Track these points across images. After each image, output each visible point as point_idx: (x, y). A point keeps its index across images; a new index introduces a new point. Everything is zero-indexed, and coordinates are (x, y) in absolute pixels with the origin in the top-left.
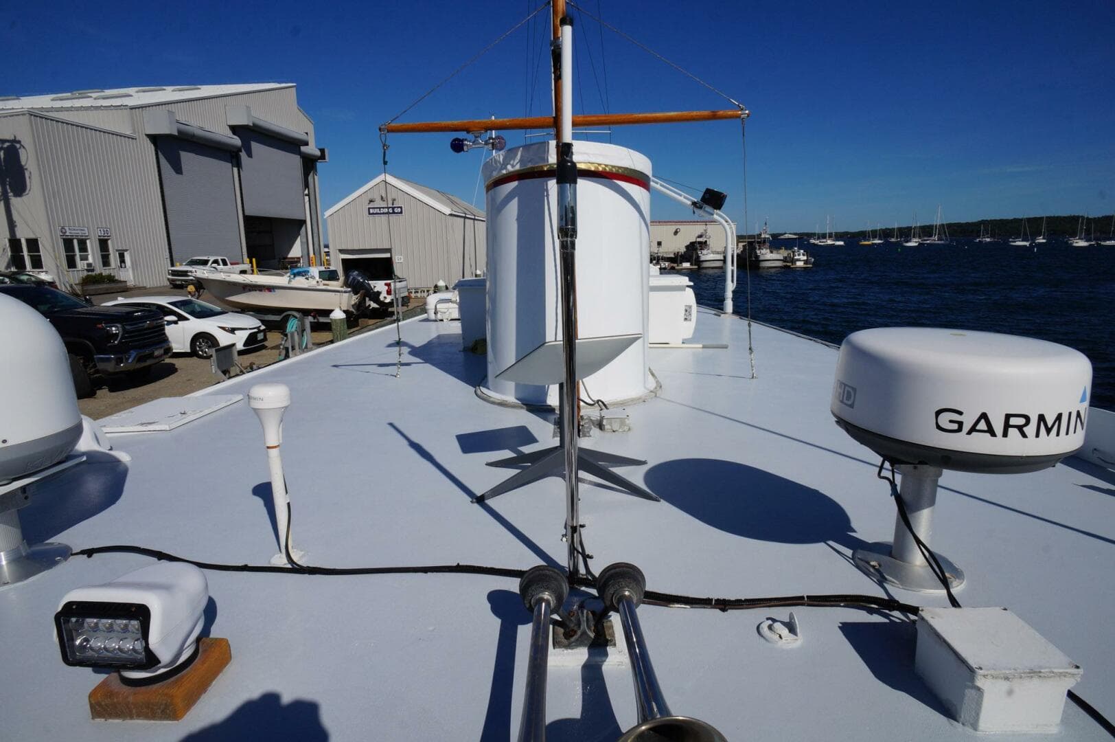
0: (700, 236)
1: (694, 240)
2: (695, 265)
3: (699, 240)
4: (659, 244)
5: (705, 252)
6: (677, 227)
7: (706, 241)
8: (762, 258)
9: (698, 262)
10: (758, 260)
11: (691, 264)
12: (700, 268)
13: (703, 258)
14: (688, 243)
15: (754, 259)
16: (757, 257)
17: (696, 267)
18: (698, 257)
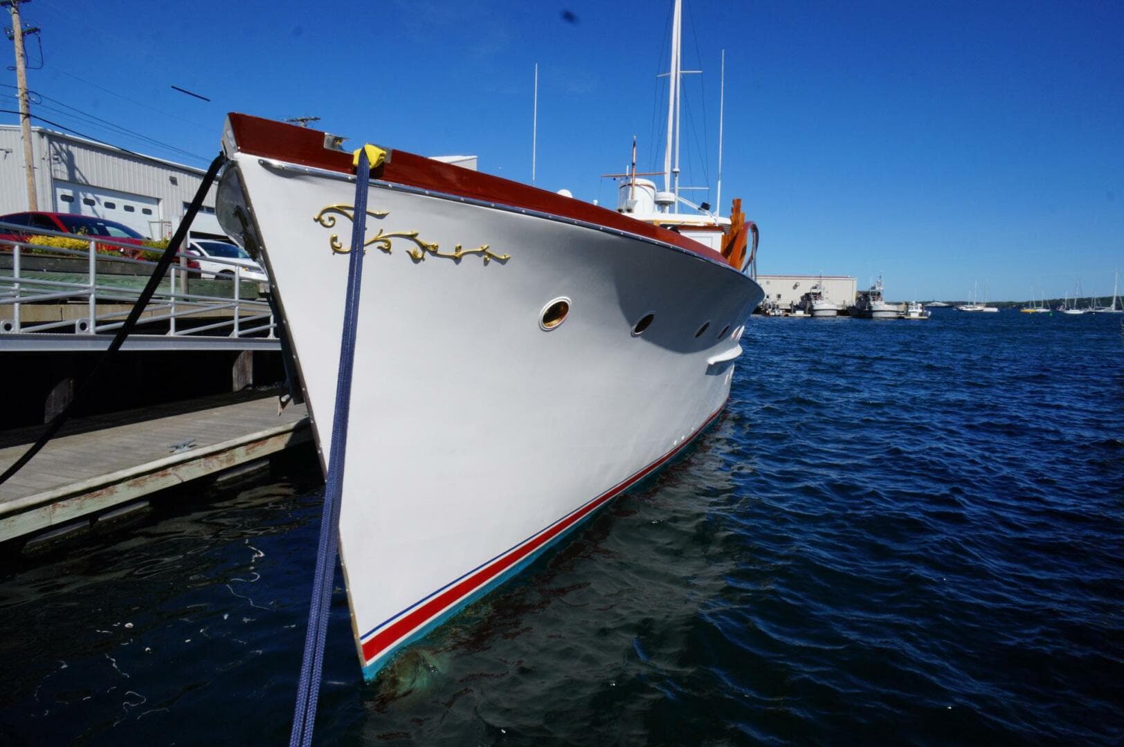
0: (815, 288)
1: (809, 292)
2: (809, 313)
3: (814, 291)
4: (779, 296)
5: (818, 302)
6: (796, 281)
7: (820, 293)
8: (874, 309)
9: (812, 311)
10: (871, 311)
11: (805, 313)
12: (812, 316)
13: (816, 307)
14: (803, 294)
15: (867, 309)
16: (870, 307)
17: (810, 315)
18: (812, 306)
